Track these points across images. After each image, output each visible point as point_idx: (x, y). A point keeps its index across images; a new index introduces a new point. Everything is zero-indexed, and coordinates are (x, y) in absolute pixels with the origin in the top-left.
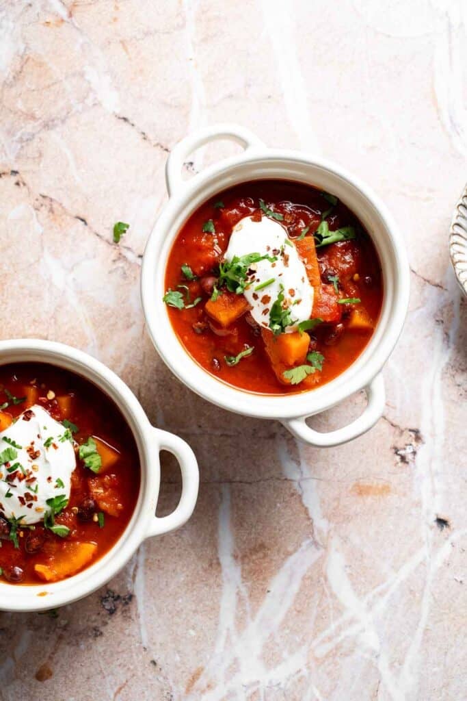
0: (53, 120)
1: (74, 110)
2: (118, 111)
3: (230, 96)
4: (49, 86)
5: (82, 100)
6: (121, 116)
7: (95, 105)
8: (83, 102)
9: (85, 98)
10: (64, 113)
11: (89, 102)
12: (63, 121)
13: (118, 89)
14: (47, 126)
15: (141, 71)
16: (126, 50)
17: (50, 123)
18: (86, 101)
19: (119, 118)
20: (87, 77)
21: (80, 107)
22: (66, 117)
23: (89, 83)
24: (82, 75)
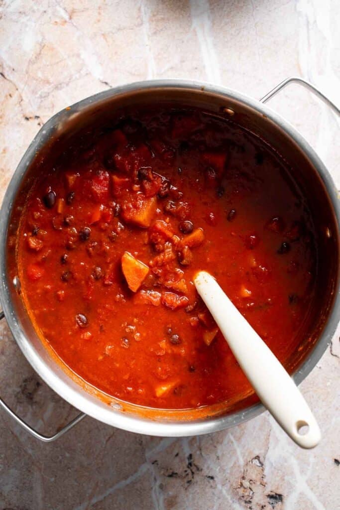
0: (60, 84)
1: (74, 78)
2: (101, 78)
3: (172, 68)
4: (58, 63)
5: (79, 71)
6: (104, 81)
7: (87, 74)
8: (79, 72)
9: (81, 70)
10: (68, 80)
11: (83, 72)
12: (67, 85)
13: (101, 64)
14: (57, 88)
15: (116, 53)
16: (106, 39)
17: (59, 86)
18: (82, 72)
19: (103, 83)
20: (82, 57)
21: (77, 76)
22: (69, 82)
23: (83, 60)
24: (78, 56)
